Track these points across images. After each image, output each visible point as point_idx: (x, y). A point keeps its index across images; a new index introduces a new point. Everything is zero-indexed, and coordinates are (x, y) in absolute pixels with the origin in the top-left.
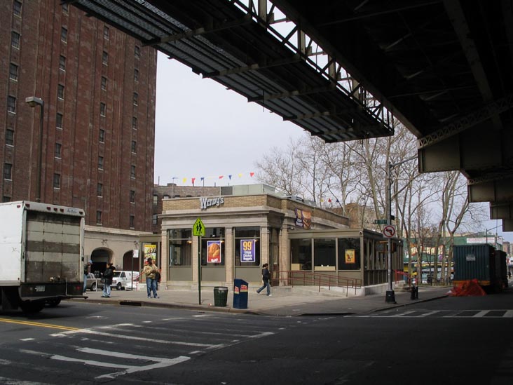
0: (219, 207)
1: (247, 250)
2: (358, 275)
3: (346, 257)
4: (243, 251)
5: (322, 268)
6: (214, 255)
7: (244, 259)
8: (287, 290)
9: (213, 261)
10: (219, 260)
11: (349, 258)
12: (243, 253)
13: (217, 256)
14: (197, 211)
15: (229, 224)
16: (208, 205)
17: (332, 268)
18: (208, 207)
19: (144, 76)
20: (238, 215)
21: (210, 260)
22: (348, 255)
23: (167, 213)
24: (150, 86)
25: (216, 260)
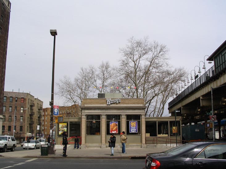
0: (117, 104)
1: (133, 127)
2: (179, 138)
3: (173, 130)
4: (131, 127)
5: (161, 135)
6: (114, 129)
7: (131, 131)
8: (155, 147)
9: (113, 132)
10: (117, 132)
11: (174, 130)
12: (131, 128)
13: (116, 130)
14: (105, 105)
15: (124, 113)
16: (111, 103)
17: (167, 135)
18: (111, 104)
19: (4, 31)
20: (129, 109)
21: (111, 132)
22: (174, 129)
23: (85, 106)
24: (6, 38)
25: (115, 132)
